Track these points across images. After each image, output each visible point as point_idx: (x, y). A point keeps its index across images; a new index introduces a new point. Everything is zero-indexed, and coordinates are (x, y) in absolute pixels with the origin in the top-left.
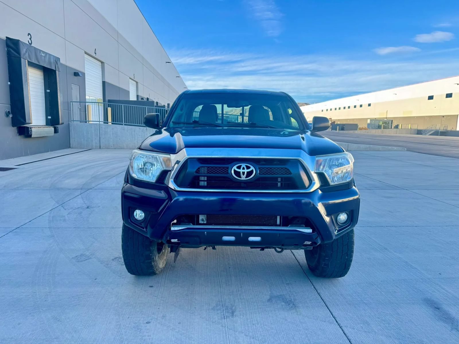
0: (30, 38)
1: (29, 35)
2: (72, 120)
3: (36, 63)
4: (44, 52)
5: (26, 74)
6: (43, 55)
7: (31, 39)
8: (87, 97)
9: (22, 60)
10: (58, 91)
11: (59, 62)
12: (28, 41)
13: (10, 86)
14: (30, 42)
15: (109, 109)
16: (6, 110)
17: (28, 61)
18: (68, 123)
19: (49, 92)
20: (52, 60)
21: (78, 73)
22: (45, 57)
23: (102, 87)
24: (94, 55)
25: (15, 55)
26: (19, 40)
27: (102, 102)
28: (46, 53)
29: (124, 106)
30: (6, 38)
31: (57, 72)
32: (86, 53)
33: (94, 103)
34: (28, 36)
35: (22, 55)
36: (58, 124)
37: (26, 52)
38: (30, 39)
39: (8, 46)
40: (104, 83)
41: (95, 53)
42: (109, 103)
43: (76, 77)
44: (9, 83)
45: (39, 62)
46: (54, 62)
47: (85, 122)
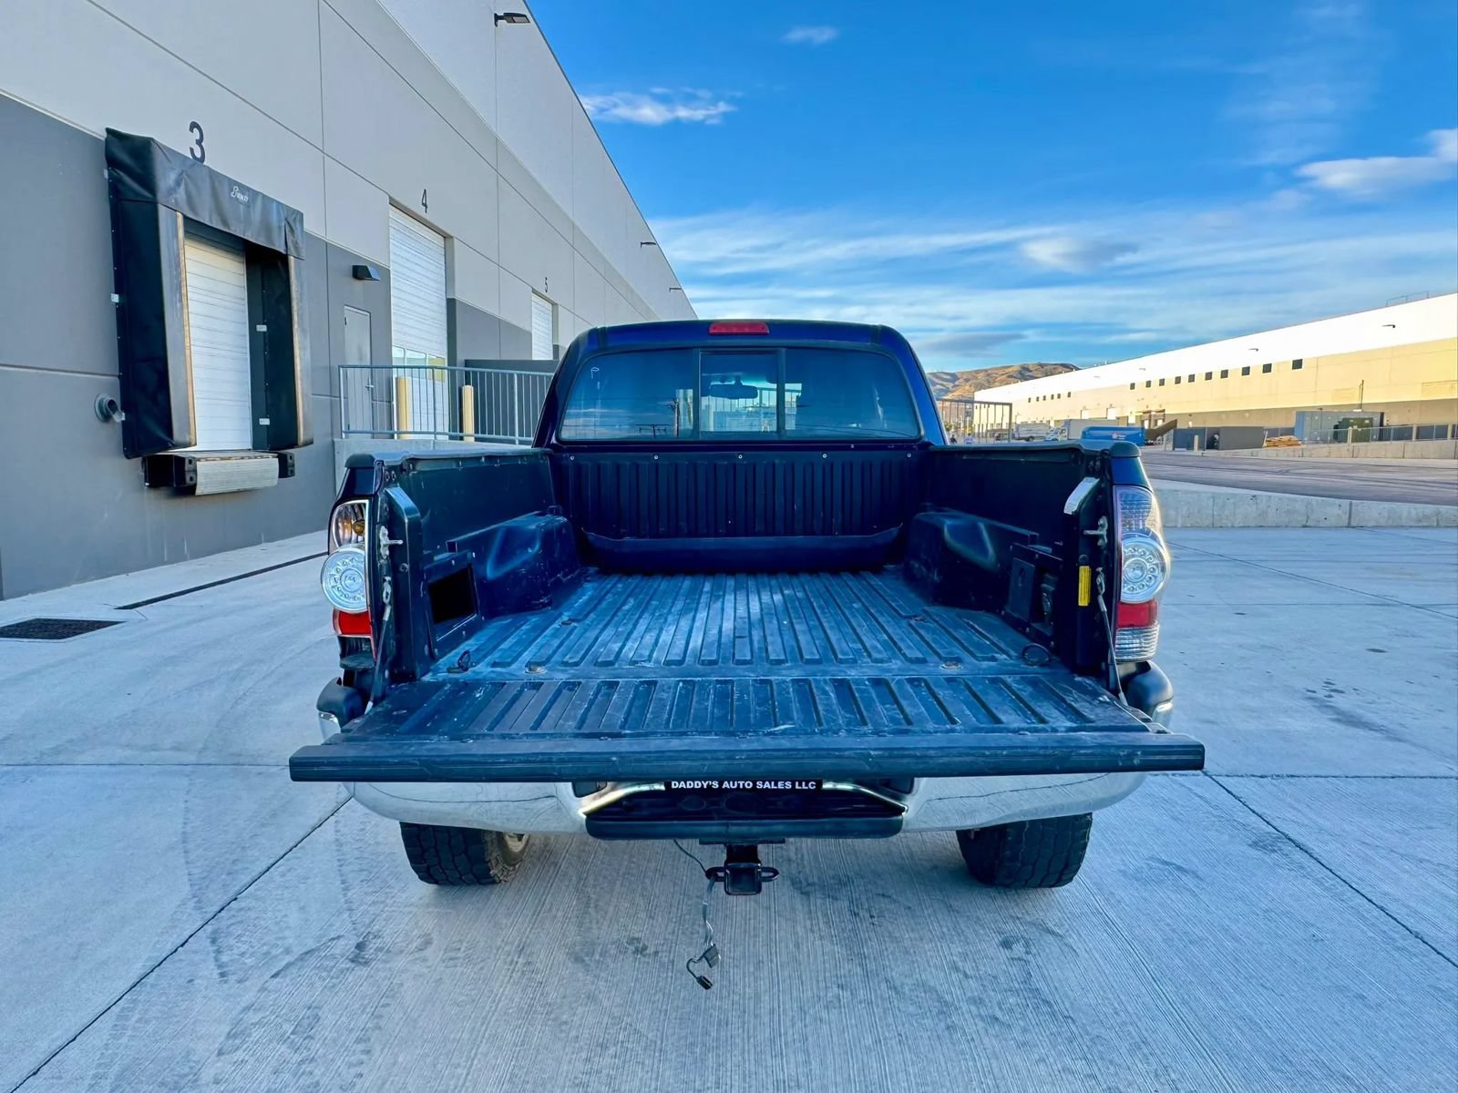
0: (198, 138)
1: (195, 129)
2: (343, 429)
3: (215, 226)
4: (244, 189)
5: (177, 265)
6: (240, 197)
7: (203, 144)
8: (396, 353)
9: (163, 212)
10: (296, 326)
11: (298, 224)
12: (192, 150)
13: (117, 309)
14: (198, 155)
15: (468, 391)
16: (99, 398)
17: (185, 218)
18: (330, 439)
19: (264, 332)
20: (274, 219)
21: (366, 267)
22: (248, 205)
23: (444, 318)
24: (420, 210)
25: (138, 194)
26: (152, 139)
27: (446, 365)
28: (254, 194)
29: (519, 376)
30: (105, 135)
31: (292, 259)
32: (393, 203)
33: (419, 368)
34: (191, 130)
35: (161, 196)
36: (294, 444)
37: (178, 183)
38: (199, 142)
39: (112, 162)
40: (451, 304)
41: (425, 205)
42: (467, 369)
43: (359, 284)
44: (116, 298)
45: (225, 223)
46: (283, 224)
47: (388, 435)
